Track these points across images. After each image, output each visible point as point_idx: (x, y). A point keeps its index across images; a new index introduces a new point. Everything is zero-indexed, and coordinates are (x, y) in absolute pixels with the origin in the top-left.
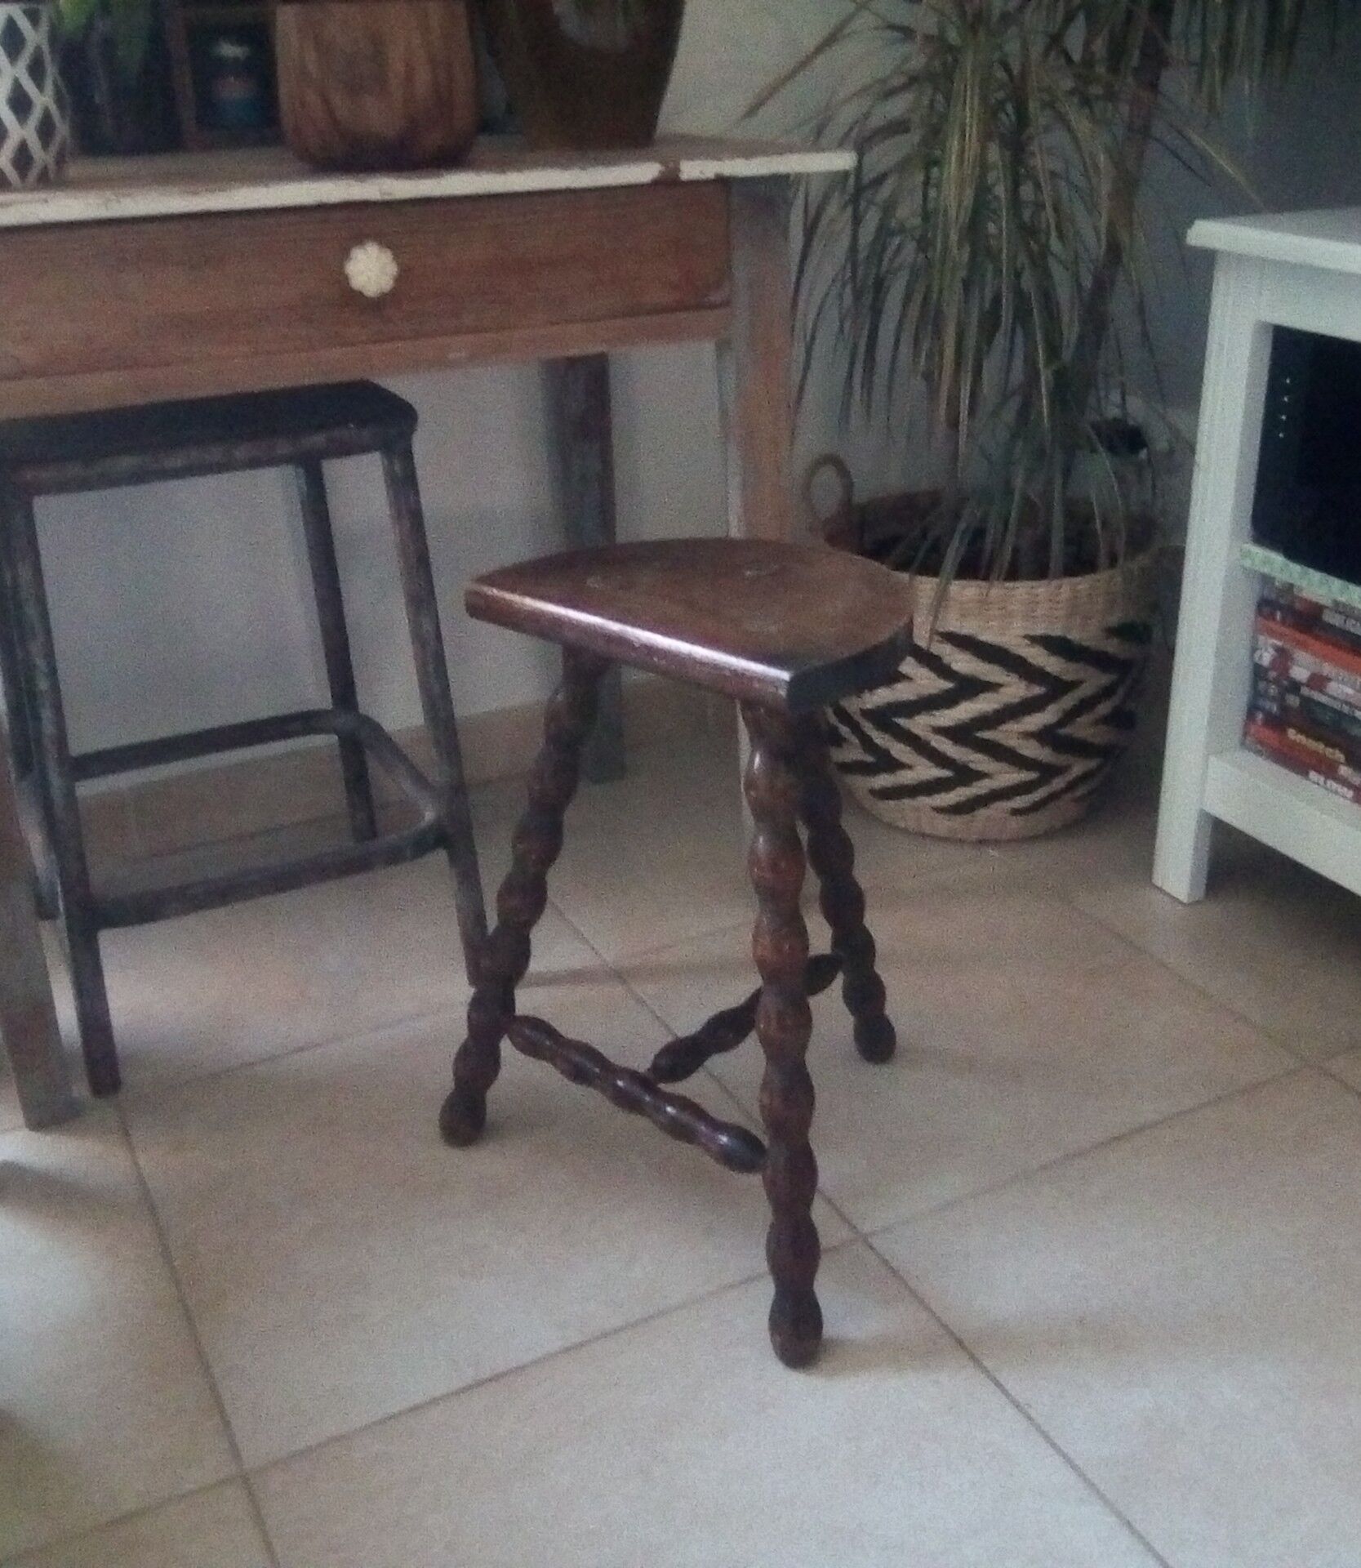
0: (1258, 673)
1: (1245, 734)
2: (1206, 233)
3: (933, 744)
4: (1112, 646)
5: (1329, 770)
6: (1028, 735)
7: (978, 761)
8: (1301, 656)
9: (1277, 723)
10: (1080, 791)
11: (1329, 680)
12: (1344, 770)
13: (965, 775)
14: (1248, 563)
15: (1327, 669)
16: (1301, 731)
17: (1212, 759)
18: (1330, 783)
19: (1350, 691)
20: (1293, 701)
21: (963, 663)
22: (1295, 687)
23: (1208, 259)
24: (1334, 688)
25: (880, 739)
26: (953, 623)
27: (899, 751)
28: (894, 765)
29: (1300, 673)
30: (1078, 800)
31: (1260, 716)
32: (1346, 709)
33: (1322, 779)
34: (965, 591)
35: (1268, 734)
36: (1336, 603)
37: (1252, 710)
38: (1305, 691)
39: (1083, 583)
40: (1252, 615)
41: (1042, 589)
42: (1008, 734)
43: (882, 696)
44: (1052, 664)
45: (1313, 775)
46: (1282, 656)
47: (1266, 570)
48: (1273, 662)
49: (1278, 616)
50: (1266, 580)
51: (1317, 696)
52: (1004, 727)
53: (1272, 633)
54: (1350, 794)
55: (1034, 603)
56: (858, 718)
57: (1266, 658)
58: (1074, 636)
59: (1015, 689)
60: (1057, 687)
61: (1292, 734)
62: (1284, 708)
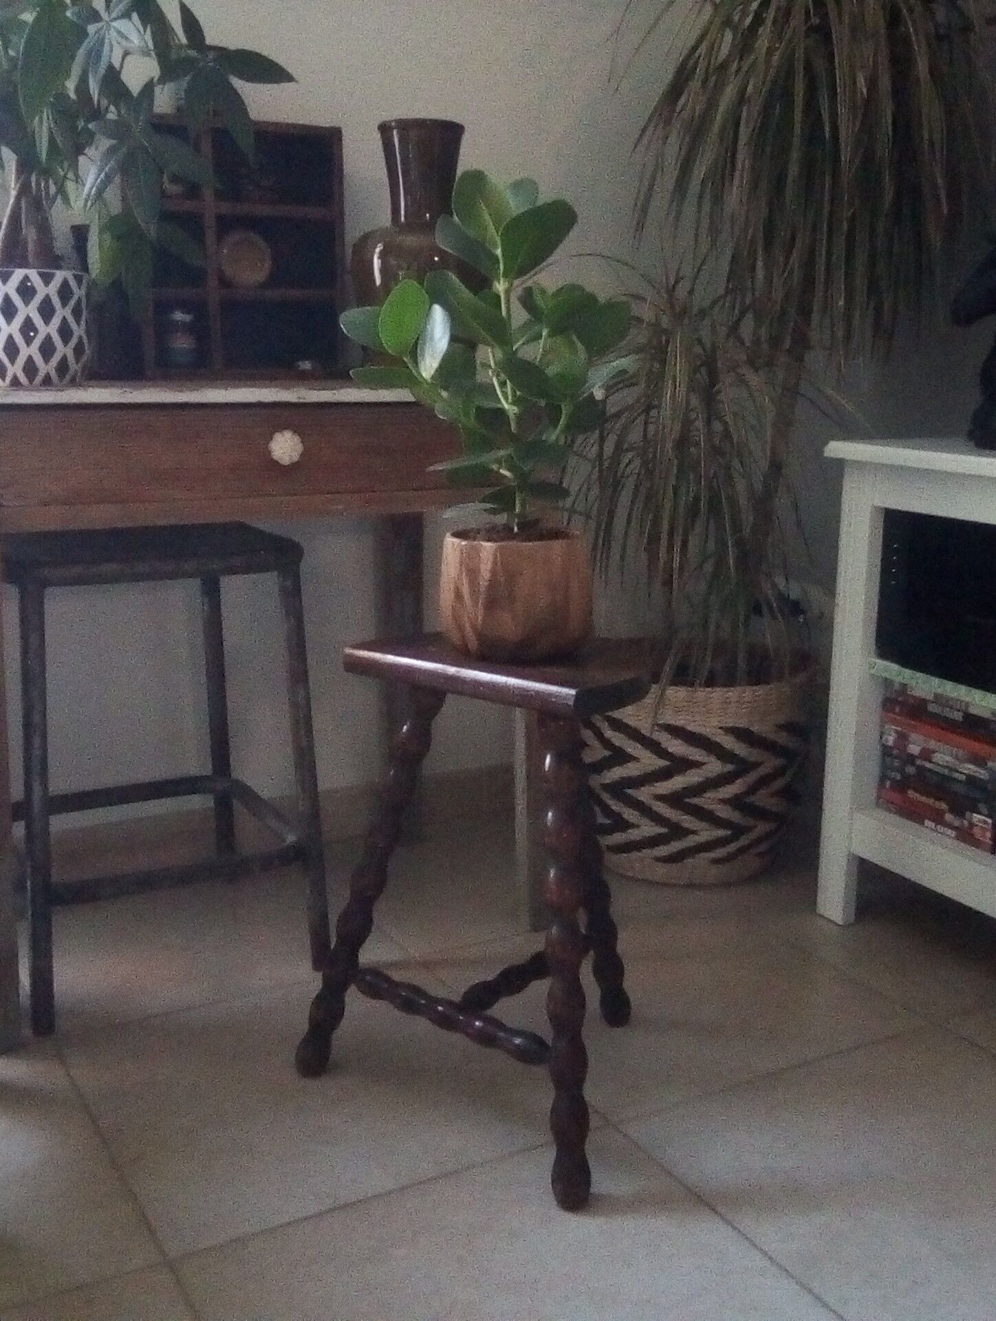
0: (886, 751)
1: (879, 797)
2: (837, 449)
3: (655, 808)
4: (782, 738)
5: (938, 819)
6: (723, 801)
7: (687, 821)
8: (913, 736)
9: (901, 786)
10: (763, 847)
11: (934, 752)
12: (949, 817)
13: (678, 831)
14: (873, 671)
15: (932, 744)
16: (916, 791)
17: (857, 816)
18: (939, 827)
19: (948, 758)
20: (911, 770)
21: (676, 747)
22: (911, 759)
23: (839, 465)
24: (937, 757)
25: (615, 806)
26: (669, 718)
27: (630, 814)
28: (624, 825)
29: (914, 749)
30: (760, 855)
31: (888, 783)
32: (946, 772)
33: (933, 824)
34: (677, 694)
35: (896, 797)
36: (937, 696)
37: (883, 778)
38: (918, 762)
39: (761, 690)
40: (880, 709)
41: (733, 693)
42: (708, 800)
43: (616, 773)
44: (740, 749)
45: (927, 823)
46: (902, 738)
47: (886, 675)
48: (895, 742)
49: (897, 710)
50: (887, 683)
51: (928, 765)
52: (708, 795)
53: (894, 722)
54: (953, 834)
55: (726, 702)
56: (598, 790)
57: (891, 740)
58: (755, 728)
59: (714, 767)
60: (744, 767)
61: (911, 793)
62: (906, 777)
